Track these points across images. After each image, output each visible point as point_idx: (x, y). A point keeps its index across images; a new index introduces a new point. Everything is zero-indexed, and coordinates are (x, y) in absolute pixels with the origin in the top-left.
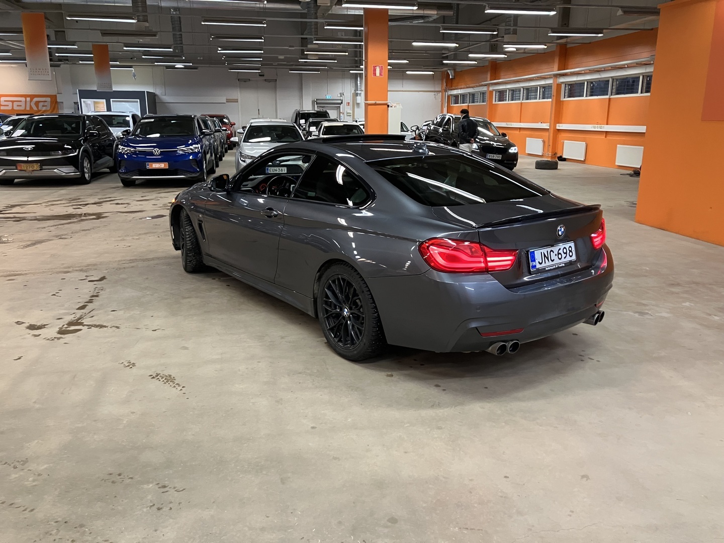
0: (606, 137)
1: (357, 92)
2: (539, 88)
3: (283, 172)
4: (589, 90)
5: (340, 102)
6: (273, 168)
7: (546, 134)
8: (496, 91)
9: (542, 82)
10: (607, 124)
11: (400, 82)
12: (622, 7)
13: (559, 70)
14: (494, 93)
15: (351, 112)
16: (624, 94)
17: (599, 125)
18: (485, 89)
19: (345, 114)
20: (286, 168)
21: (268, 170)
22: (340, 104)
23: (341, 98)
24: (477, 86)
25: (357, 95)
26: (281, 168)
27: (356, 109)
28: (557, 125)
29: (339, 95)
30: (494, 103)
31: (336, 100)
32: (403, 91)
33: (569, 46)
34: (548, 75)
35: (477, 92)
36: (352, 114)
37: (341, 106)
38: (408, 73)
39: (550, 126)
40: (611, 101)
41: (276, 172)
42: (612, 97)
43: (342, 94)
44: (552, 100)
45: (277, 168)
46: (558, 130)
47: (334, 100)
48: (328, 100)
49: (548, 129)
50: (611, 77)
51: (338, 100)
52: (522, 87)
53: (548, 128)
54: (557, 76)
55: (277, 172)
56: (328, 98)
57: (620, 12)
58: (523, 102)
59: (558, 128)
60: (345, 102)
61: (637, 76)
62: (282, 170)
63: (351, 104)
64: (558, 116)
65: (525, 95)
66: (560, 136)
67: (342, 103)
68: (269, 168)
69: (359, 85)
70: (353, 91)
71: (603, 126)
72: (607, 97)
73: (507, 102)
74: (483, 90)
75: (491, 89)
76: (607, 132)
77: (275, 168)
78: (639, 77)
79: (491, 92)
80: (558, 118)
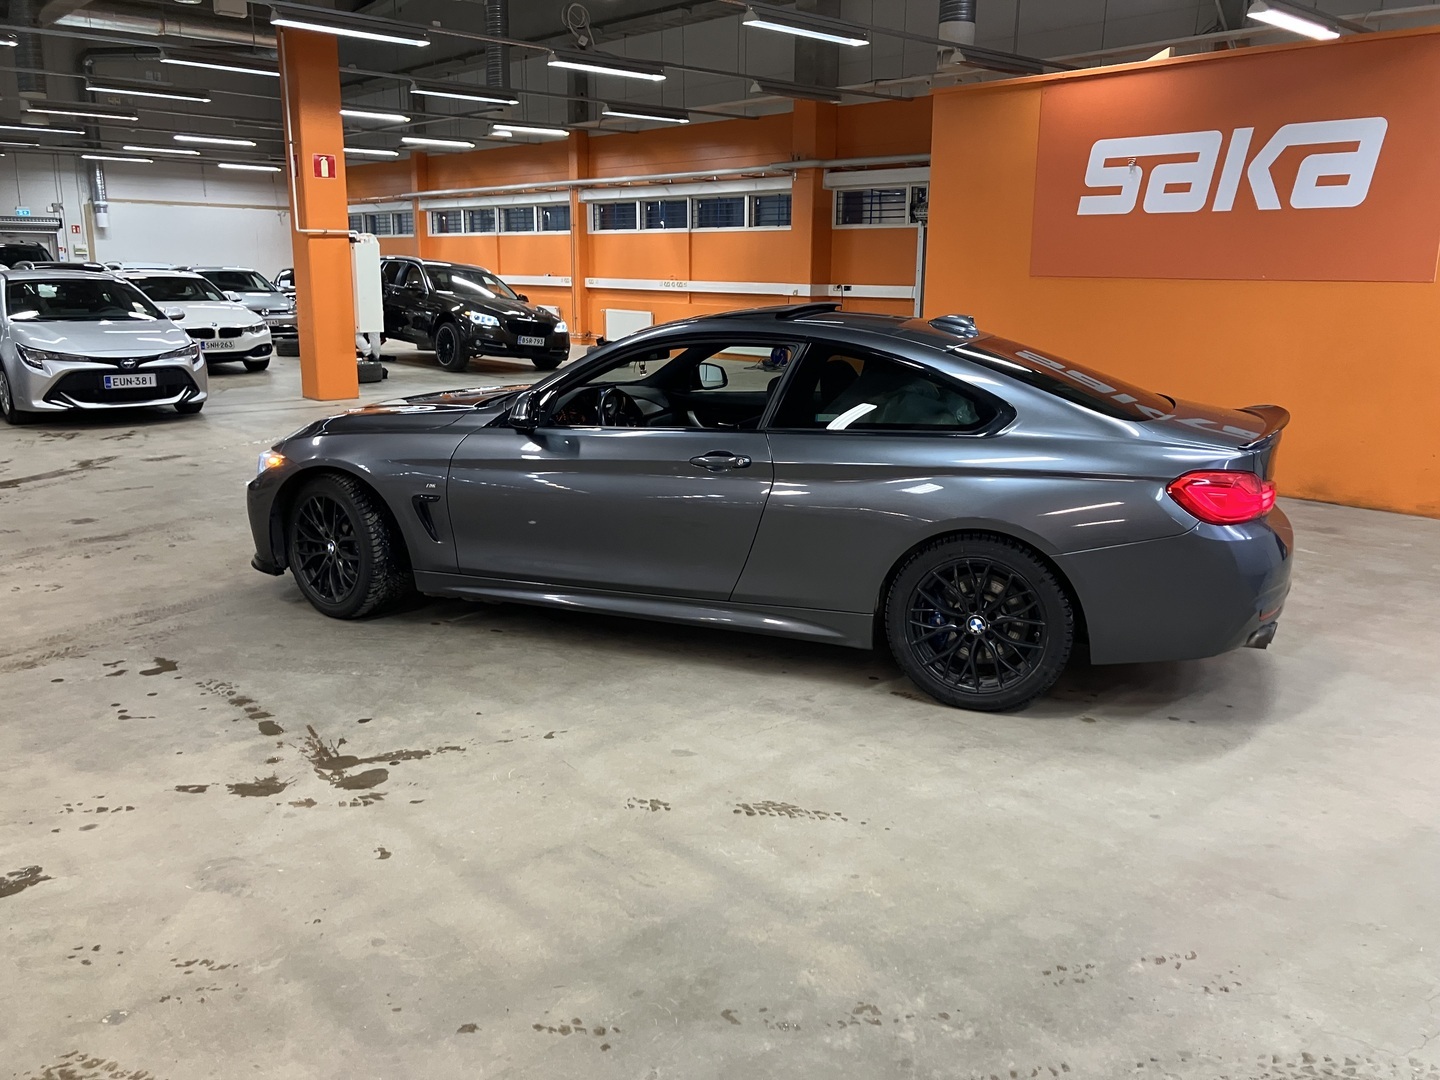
0: (690, 302)
1: (97, 203)
2: (535, 209)
3: (148, 385)
4: (644, 216)
5: (57, 223)
6: (122, 377)
7: (568, 296)
8: (433, 212)
9: (545, 199)
10: (690, 280)
11: (199, 185)
12: (760, 80)
13: (579, 178)
14: (429, 215)
15: (85, 247)
16: (718, 226)
17: (676, 282)
18: (407, 206)
19: (71, 251)
20: (153, 376)
21: (108, 380)
22: (56, 228)
23: (57, 215)
24: (382, 201)
25: (96, 209)
26: (141, 376)
27: (97, 242)
28: (587, 280)
29: (51, 209)
30: (430, 234)
31: (42, 219)
32: (208, 205)
33: (592, 134)
34: (553, 186)
35: (386, 215)
36: (87, 253)
37: (60, 233)
38: (221, 166)
39: (573, 281)
40: (693, 239)
41: (130, 386)
42: (694, 231)
43: (57, 207)
44: (573, 234)
45: (133, 377)
46: (589, 289)
47: (39, 219)
48: (21, 218)
49: (570, 288)
50: (690, 196)
51: (50, 219)
52: (497, 206)
53: (570, 284)
54: (577, 188)
55: (134, 385)
56: (21, 214)
57: (756, 88)
58: (500, 234)
59: (588, 285)
60: (68, 224)
61: (741, 196)
62: (144, 380)
63: (83, 228)
64: (586, 262)
65: (503, 221)
66: (594, 300)
67: (61, 226)
68: (112, 377)
69: (99, 186)
70: (85, 201)
71: (684, 282)
72: (685, 230)
73: (462, 234)
74: (400, 208)
75: (422, 206)
76: (691, 293)
77: (128, 377)
78: (744, 198)
79: (423, 214)
80: (587, 267)
